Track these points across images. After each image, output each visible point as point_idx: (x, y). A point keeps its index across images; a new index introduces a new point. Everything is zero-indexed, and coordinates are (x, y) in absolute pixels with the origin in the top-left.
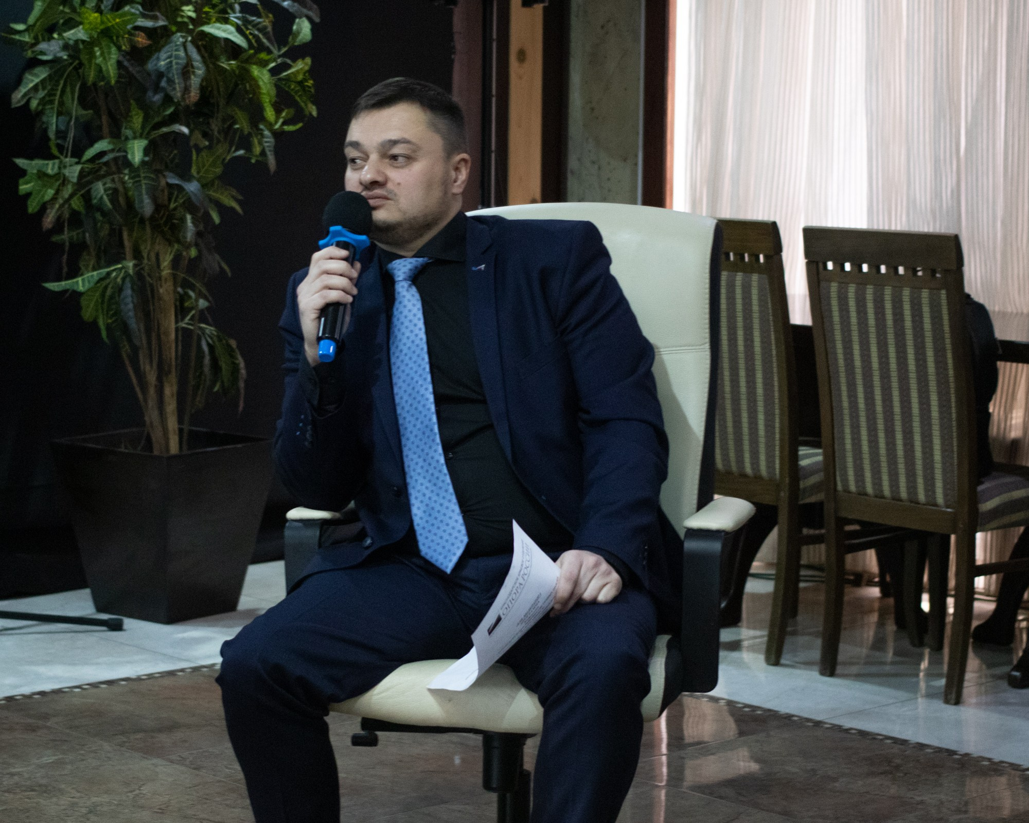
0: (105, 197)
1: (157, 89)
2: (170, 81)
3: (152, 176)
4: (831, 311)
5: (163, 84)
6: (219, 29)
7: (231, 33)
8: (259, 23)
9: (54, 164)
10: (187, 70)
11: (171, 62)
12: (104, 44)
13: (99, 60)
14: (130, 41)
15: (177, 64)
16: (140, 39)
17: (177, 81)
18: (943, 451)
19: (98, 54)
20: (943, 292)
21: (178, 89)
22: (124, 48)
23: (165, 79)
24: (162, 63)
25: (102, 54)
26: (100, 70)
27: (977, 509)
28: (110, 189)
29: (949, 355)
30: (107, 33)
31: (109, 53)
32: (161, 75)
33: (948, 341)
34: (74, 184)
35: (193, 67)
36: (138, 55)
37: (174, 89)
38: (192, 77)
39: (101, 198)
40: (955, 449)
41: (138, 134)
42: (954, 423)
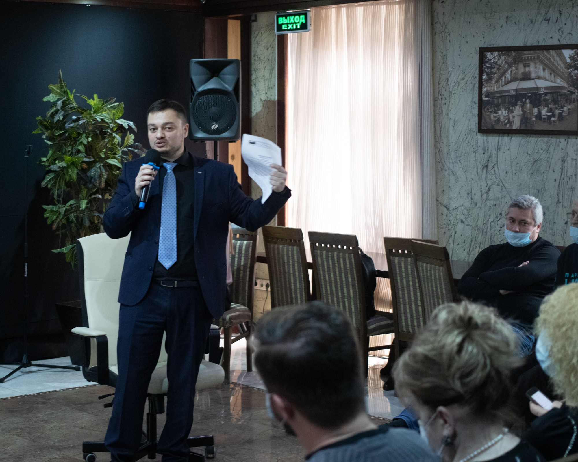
0: (74, 219)
1: (91, 182)
2: (95, 180)
3: (89, 212)
4: (318, 260)
5: (93, 181)
6: (112, 161)
7: (116, 162)
8: (127, 158)
9: (56, 207)
10: (100, 176)
11: (95, 173)
12: (72, 167)
13: (70, 173)
14: (81, 166)
15: (97, 174)
16: (84, 166)
17: (97, 180)
18: (355, 308)
19: (70, 171)
20: (352, 254)
21: (98, 183)
22: (79, 169)
23: (93, 179)
24: (92, 174)
25: (72, 171)
26: (70, 176)
27: (367, 328)
28: (75, 216)
29: (355, 276)
30: (73, 164)
31: (74, 171)
32: (92, 178)
33: (355, 271)
34: (63, 215)
35: (103, 175)
36: (84, 171)
37: (96, 183)
38: (103, 178)
39: (73, 219)
40: (359, 308)
41: (84, 198)
42: (358, 299)
